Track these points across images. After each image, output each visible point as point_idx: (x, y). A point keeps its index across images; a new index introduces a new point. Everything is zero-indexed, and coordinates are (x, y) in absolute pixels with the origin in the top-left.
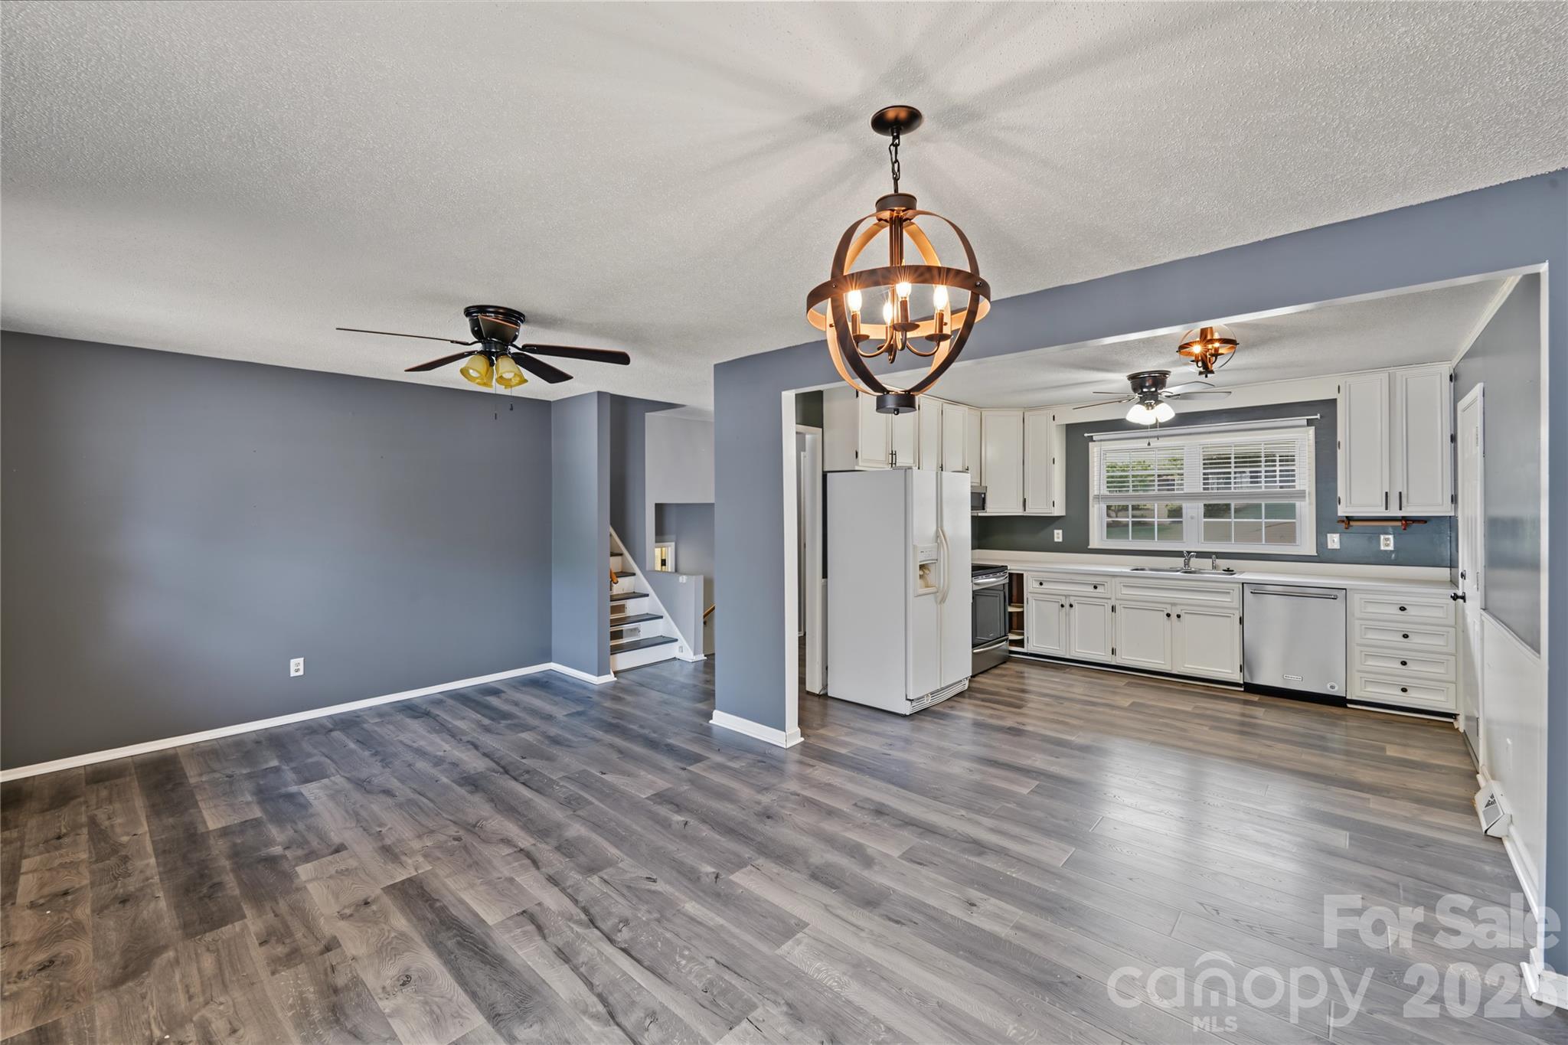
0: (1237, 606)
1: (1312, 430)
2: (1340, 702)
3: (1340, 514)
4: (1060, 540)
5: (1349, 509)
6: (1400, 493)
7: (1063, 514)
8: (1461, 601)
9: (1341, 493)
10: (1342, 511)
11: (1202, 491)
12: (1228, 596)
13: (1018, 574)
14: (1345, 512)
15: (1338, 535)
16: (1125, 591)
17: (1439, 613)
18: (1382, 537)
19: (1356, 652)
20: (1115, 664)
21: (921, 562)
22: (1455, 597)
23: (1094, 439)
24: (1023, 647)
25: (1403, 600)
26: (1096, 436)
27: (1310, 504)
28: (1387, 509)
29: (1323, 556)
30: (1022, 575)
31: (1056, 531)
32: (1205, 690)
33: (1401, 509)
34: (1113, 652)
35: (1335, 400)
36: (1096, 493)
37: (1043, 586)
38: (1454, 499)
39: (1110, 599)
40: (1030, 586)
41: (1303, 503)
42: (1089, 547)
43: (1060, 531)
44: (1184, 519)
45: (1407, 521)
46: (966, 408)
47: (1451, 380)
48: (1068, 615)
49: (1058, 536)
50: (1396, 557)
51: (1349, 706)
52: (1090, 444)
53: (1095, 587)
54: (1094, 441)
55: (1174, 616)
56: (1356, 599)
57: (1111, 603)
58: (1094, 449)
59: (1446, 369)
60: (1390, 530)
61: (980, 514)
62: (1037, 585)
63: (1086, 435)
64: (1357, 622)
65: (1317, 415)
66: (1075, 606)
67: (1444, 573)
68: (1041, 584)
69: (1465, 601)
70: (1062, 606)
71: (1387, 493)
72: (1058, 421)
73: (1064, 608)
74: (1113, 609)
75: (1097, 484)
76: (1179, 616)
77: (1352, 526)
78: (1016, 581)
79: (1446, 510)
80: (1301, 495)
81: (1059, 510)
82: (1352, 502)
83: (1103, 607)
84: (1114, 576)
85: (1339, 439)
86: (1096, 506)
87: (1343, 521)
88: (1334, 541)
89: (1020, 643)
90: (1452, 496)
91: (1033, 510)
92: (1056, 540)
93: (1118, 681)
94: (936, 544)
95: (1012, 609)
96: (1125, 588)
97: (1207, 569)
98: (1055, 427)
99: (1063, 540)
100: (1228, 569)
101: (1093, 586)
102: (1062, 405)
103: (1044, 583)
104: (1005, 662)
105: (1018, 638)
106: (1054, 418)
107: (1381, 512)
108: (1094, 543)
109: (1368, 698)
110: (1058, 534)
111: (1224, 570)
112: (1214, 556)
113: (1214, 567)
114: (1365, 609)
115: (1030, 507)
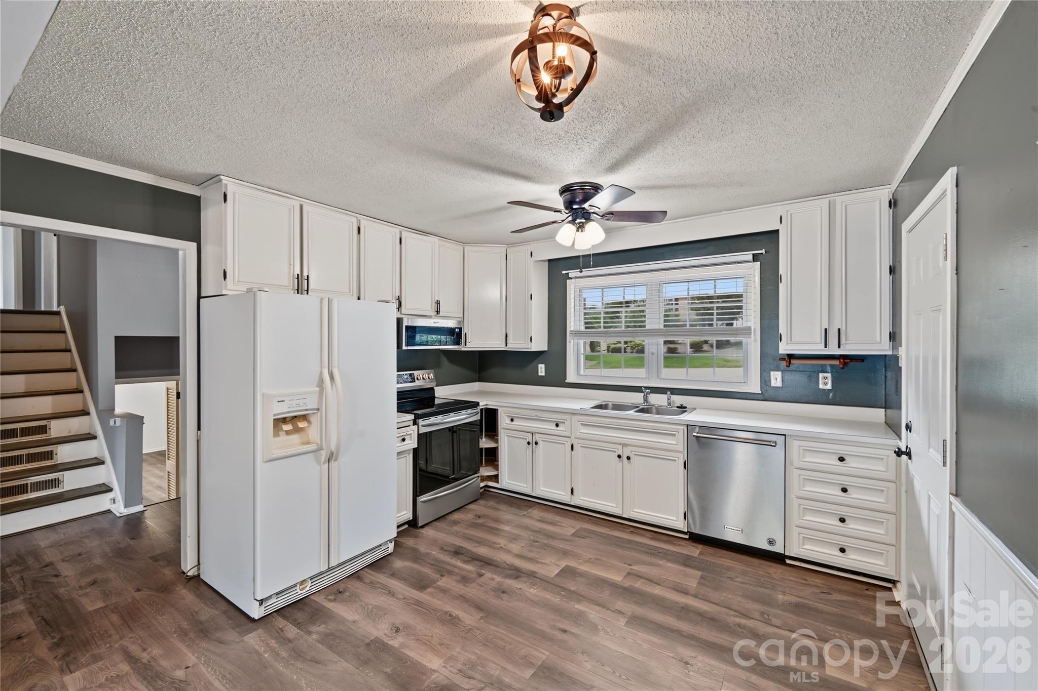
0: (682, 450)
1: (757, 264)
2: (779, 559)
3: (781, 352)
4: (543, 374)
5: (790, 347)
6: (839, 330)
7: (545, 348)
8: (904, 457)
9: (782, 329)
10: (784, 348)
11: (663, 328)
12: (673, 437)
14: (785, 350)
15: (780, 373)
16: (583, 430)
17: (880, 467)
18: (821, 375)
19: (794, 505)
20: (572, 504)
21: (275, 415)
22: (899, 453)
23: (570, 276)
24: (498, 483)
25: (843, 450)
26: (572, 273)
27: (755, 340)
28: (826, 347)
29: (767, 395)
31: (539, 366)
32: (652, 539)
33: (839, 347)
34: (572, 491)
35: (777, 231)
36: (573, 329)
37: (513, 423)
38: (894, 337)
39: (569, 437)
40: (503, 421)
41: (749, 340)
42: (566, 381)
44: (646, 355)
45: (846, 359)
46: (436, 239)
47: (890, 206)
48: (533, 452)
49: (542, 370)
50: (834, 396)
51: (788, 561)
52: (568, 281)
53: (557, 425)
54: (571, 278)
55: (624, 458)
56: (795, 446)
57: (570, 441)
58: (570, 286)
59: (885, 194)
60: (829, 369)
62: (508, 421)
63: (563, 272)
64: (796, 472)
65: (762, 250)
66: (540, 443)
67: (878, 414)
68: (512, 420)
69: (910, 458)
70: (529, 443)
71: (826, 329)
72: (537, 257)
73: (530, 445)
74: (573, 447)
75: (574, 321)
76: (628, 458)
77: (793, 364)
78: (491, 416)
79: (883, 348)
80: (747, 331)
81: (540, 344)
82: (793, 340)
83: (563, 446)
84: (573, 413)
85: (780, 273)
86: (572, 342)
87: (784, 359)
88: (776, 379)
89: (495, 478)
90: (890, 333)
91: (517, 344)
92: (540, 374)
93: (569, 527)
94: (318, 389)
95: (485, 443)
96: (582, 427)
97: (664, 406)
98: (532, 262)
99: (545, 374)
100: (682, 405)
101: (555, 424)
102: (538, 242)
103: (515, 419)
104: (475, 501)
105: (493, 473)
106: (531, 253)
107: (820, 350)
108: (571, 378)
109: (807, 556)
110: (541, 368)
111: (678, 407)
112: (669, 392)
113: (669, 404)
114: (803, 458)
115: (511, 342)
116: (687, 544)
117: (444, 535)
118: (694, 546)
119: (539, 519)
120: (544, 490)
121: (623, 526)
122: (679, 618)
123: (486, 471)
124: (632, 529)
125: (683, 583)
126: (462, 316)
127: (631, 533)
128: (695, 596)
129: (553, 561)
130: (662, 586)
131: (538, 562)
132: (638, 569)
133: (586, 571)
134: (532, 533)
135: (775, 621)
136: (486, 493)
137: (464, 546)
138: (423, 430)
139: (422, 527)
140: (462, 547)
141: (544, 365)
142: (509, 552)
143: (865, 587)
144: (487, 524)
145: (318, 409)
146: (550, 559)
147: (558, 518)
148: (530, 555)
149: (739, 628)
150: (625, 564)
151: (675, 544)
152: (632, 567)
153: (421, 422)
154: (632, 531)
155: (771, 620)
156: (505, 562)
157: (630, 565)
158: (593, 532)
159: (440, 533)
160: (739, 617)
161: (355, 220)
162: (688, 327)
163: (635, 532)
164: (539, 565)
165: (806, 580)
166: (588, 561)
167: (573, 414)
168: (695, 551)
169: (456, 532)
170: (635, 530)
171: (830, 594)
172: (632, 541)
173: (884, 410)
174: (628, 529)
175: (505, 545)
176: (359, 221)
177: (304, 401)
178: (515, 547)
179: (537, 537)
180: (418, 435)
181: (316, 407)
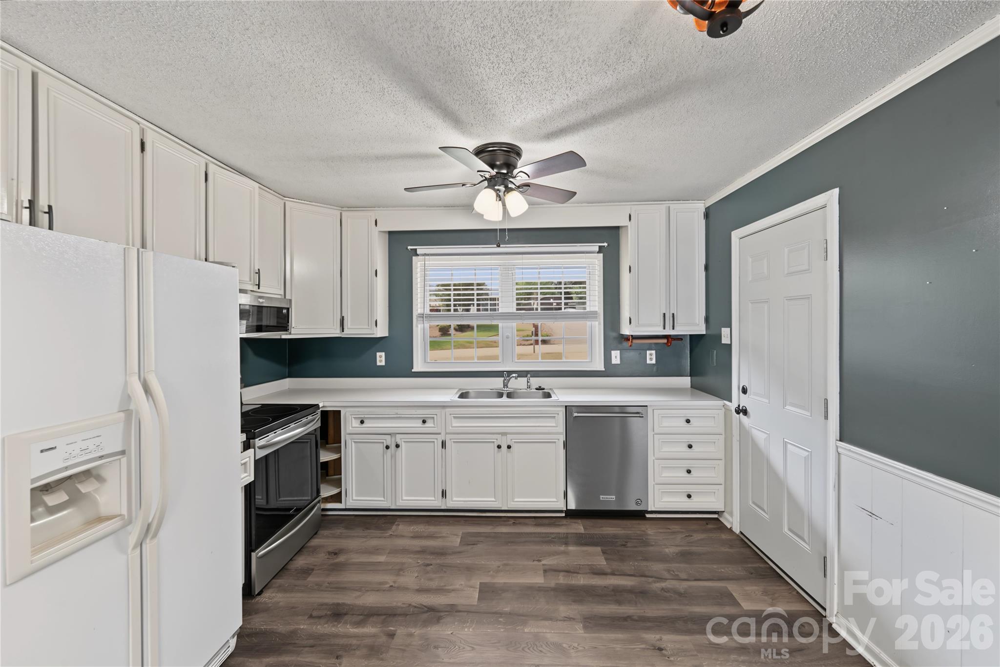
0: (562, 431)
1: (601, 256)
3: (622, 333)
4: (383, 363)
5: (637, 329)
7: (387, 335)
9: (632, 314)
10: (624, 331)
11: (515, 311)
12: (553, 420)
13: (334, 411)
14: (626, 332)
15: (619, 352)
16: (456, 423)
17: (712, 423)
18: (648, 352)
20: (446, 508)
23: (418, 252)
24: (341, 502)
25: (689, 414)
26: (421, 250)
27: (600, 324)
28: (663, 329)
29: (610, 371)
30: (340, 411)
31: (378, 354)
32: (537, 525)
33: (673, 329)
34: (444, 494)
35: (626, 227)
36: (420, 311)
37: (364, 425)
39: (440, 434)
40: (349, 425)
41: (594, 324)
42: (413, 371)
43: (383, 354)
44: (500, 339)
47: (705, 217)
48: (393, 457)
49: (381, 359)
50: (657, 369)
51: (648, 516)
52: (414, 258)
53: (424, 422)
54: (418, 255)
55: (504, 447)
56: (654, 415)
57: (440, 438)
58: (418, 263)
59: (702, 205)
60: (656, 347)
61: (284, 337)
62: (356, 423)
63: (409, 247)
64: (656, 437)
65: (605, 243)
66: (403, 446)
67: (684, 381)
68: (362, 422)
70: (387, 447)
71: (664, 314)
72: (382, 227)
73: (389, 450)
74: (444, 445)
75: (421, 303)
76: (509, 447)
79: (700, 328)
80: (592, 315)
81: (381, 331)
82: (640, 323)
83: (432, 444)
86: (420, 326)
87: (628, 340)
88: (616, 357)
89: (337, 498)
90: (705, 316)
91: (353, 330)
92: (379, 364)
93: (452, 536)
94: (122, 415)
95: (326, 456)
96: (456, 420)
97: (523, 389)
98: (377, 233)
99: (385, 364)
100: (540, 387)
101: (421, 421)
102: (385, 209)
103: (365, 421)
104: (316, 533)
105: (335, 491)
106: (376, 221)
107: (660, 331)
108: (418, 366)
109: (665, 508)
110: (381, 357)
111: (537, 389)
112: (529, 375)
113: (529, 387)
114: (661, 424)
115: (349, 326)
116: (567, 522)
117: (300, 595)
118: (575, 523)
119: (412, 535)
120: (407, 500)
121: (500, 519)
122: (619, 602)
123: (327, 491)
124: (512, 521)
125: (595, 564)
126: (282, 293)
127: (513, 525)
128: (613, 574)
129: (463, 583)
130: (580, 574)
131: (449, 591)
132: (549, 563)
133: (505, 583)
134: (415, 556)
135: (683, 576)
136: (325, 521)
137: (340, 601)
138: (261, 454)
139: (260, 594)
140: (338, 604)
141: (384, 353)
142: (404, 589)
143: (704, 522)
144: (354, 560)
145: (123, 453)
146: (459, 582)
147: (432, 529)
148: (434, 584)
149: (665, 593)
150: (534, 561)
151: (559, 525)
152: (543, 562)
153: (259, 442)
154: (514, 523)
155: (678, 575)
156: (410, 605)
157: (539, 561)
158: (478, 534)
159: (292, 595)
160: (658, 582)
161: (136, 129)
162: (539, 310)
163: (517, 522)
164: (453, 594)
165: (669, 529)
166: (498, 571)
167: (444, 407)
168: (578, 527)
169: (317, 585)
170: (515, 520)
171: (691, 536)
172: (522, 533)
173: (690, 378)
174: (509, 521)
175: (394, 582)
176: (143, 131)
177: (97, 441)
178: (409, 579)
179: (426, 559)
180: (255, 460)
181: (119, 449)
